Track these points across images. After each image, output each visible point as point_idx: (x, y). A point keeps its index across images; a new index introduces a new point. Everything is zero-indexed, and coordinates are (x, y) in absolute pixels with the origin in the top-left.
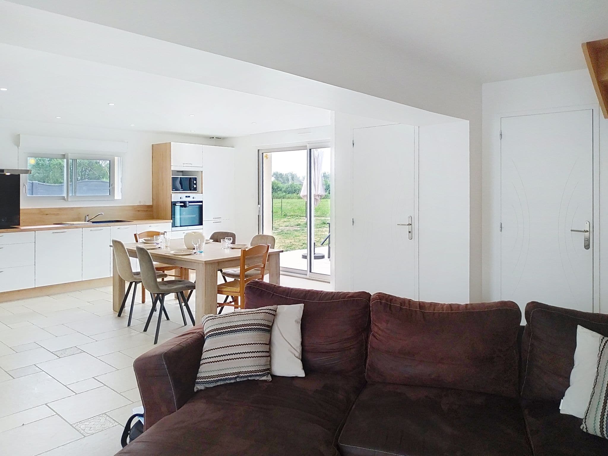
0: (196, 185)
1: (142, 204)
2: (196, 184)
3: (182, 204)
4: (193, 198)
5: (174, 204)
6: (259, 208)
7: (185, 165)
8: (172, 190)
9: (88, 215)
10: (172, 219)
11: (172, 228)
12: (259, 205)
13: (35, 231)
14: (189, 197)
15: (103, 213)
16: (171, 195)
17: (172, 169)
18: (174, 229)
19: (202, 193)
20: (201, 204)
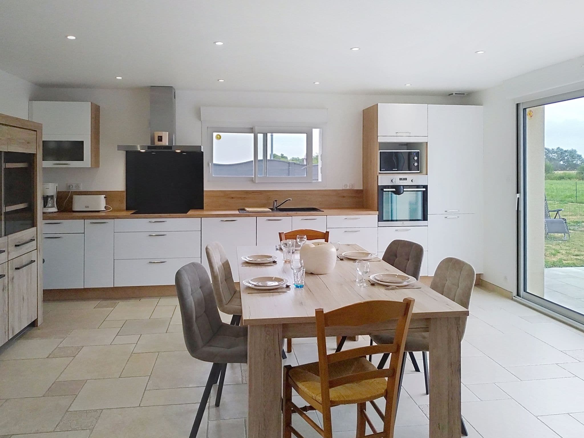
0: (418, 163)
1: (348, 188)
2: (418, 161)
3: (394, 190)
4: (412, 181)
5: (381, 189)
6: (518, 198)
7: (398, 135)
8: (380, 171)
9: (276, 201)
10: (378, 211)
11: (379, 222)
12: (518, 194)
13: (201, 218)
14: (406, 179)
15: (291, 199)
16: (378, 176)
17: (380, 140)
18: (382, 223)
19: (427, 175)
20: (424, 189)
